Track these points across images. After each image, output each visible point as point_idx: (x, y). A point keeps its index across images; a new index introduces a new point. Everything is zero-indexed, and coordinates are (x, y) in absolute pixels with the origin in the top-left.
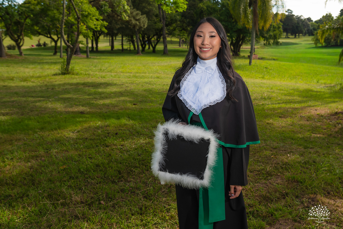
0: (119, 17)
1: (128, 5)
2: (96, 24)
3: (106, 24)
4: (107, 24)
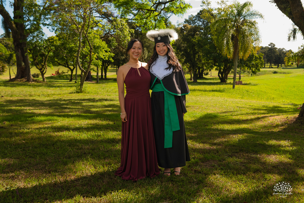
2: (105, 55)
3: (113, 55)
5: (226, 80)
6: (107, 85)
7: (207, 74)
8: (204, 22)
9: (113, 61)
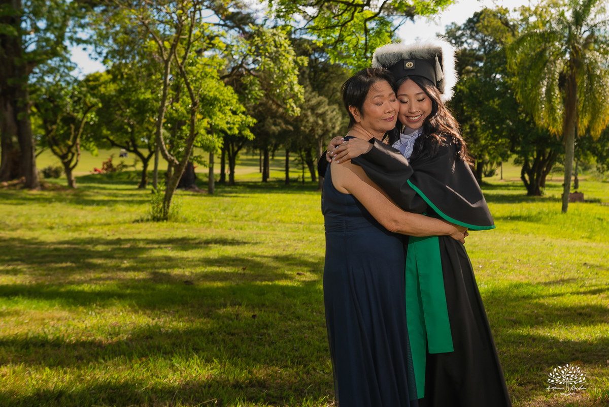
0: (281, 110)
1: (300, 83)
2: (231, 122)
3: (252, 121)
4: (255, 121)
5: (540, 188)
6: (235, 199)
7: (491, 174)
8: (484, 41)
9: (251, 137)
